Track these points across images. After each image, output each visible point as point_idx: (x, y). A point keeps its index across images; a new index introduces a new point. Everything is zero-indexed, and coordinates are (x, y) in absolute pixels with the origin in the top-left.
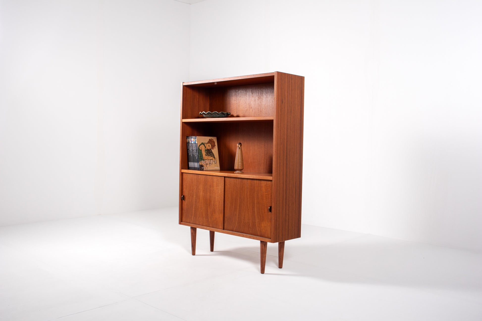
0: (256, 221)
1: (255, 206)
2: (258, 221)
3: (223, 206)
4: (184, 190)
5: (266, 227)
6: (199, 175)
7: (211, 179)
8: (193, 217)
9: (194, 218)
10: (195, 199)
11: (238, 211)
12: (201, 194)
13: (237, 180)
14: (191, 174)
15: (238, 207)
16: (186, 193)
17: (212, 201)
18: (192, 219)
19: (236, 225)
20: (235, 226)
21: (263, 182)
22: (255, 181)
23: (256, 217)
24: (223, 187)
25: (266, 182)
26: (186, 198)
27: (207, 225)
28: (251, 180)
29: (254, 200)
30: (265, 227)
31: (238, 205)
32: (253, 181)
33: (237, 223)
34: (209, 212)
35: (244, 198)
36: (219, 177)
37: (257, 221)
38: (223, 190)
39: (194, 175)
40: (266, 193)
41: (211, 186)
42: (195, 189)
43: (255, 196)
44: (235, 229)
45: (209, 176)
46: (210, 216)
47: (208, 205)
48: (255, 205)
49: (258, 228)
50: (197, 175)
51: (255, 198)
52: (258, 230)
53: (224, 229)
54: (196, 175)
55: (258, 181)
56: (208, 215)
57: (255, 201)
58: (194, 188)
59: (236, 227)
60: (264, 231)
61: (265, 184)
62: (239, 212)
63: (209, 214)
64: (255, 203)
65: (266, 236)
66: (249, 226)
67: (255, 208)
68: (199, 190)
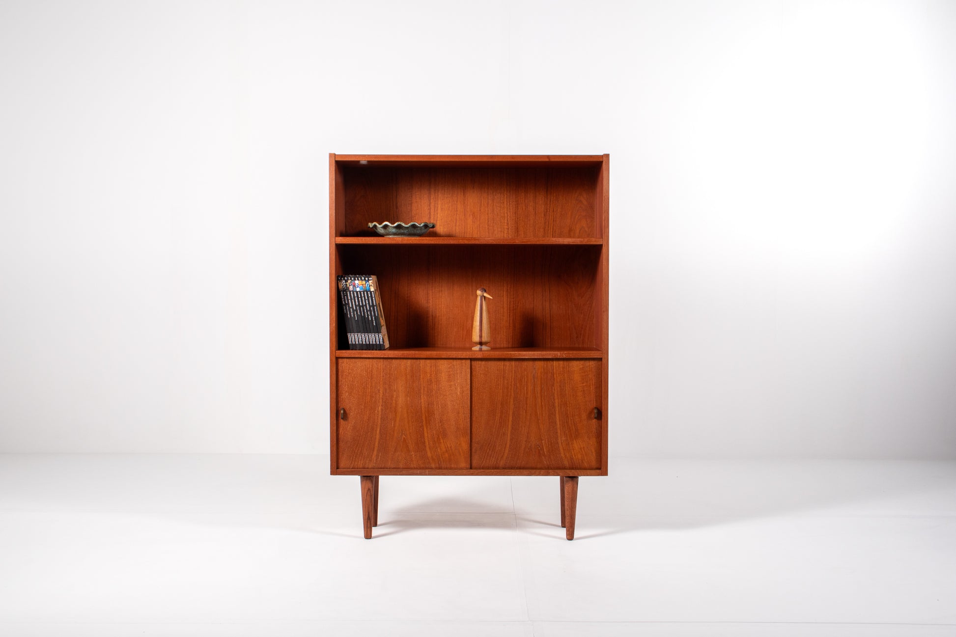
0: (559, 441)
1: (557, 412)
2: (563, 438)
3: (469, 420)
4: (344, 395)
5: (584, 448)
6: (393, 360)
7: (431, 367)
8: (375, 453)
9: (377, 456)
10: (380, 413)
11: (510, 426)
12: (401, 400)
13: (507, 363)
14: (367, 360)
15: (511, 418)
16: (349, 402)
17: (436, 413)
18: (374, 457)
19: (506, 455)
20: (502, 457)
21: (575, 363)
22: (554, 362)
23: (559, 431)
24: (469, 381)
25: (582, 362)
26: (351, 414)
27: (422, 466)
28: (545, 362)
29: (554, 399)
30: (581, 448)
31: (511, 413)
32: (550, 363)
33: (507, 451)
34: (426, 438)
35: (527, 398)
36: (455, 361)
37: (561, 440)
38: (469, 387)
39: (374, 360)
40: (584, 384)
41: (431, 380)
42: (381, 392)
43: (556, 393)
44: (502, 464)
45: (424, 360)
46: (429, 444)
47: (424, 422)
48: (557, 409)
49: (564, 454)
50: (385, 360)
51: (556, 395)
52: (565, 456)
53: (471, 468)
54: (382, 360)
55: (561, 362)
56: (424, 443)
57: (556, 401)
58: (379, 391)
59: (505, 458)
60: (580, 456)
61: (581, 367)
62: (512, 428)
63: (426, 441)
64: (556, 404)
65: (586, 465)
66: (541, 452)
67: (555, 415)
68: (395, 393)
